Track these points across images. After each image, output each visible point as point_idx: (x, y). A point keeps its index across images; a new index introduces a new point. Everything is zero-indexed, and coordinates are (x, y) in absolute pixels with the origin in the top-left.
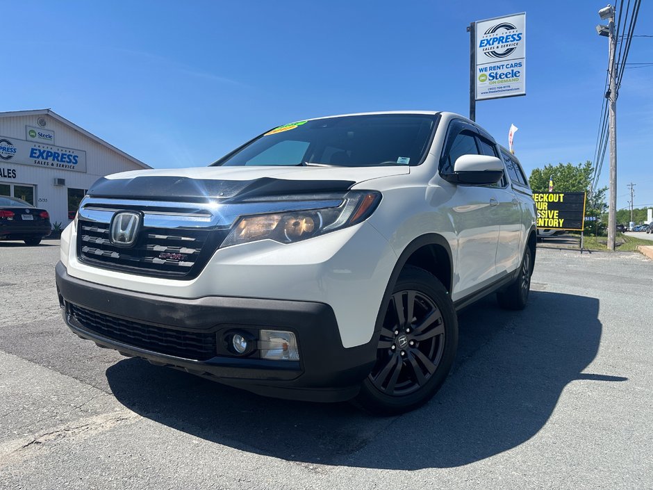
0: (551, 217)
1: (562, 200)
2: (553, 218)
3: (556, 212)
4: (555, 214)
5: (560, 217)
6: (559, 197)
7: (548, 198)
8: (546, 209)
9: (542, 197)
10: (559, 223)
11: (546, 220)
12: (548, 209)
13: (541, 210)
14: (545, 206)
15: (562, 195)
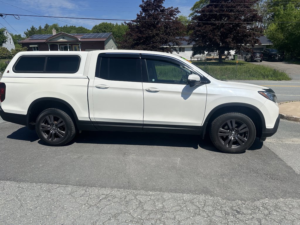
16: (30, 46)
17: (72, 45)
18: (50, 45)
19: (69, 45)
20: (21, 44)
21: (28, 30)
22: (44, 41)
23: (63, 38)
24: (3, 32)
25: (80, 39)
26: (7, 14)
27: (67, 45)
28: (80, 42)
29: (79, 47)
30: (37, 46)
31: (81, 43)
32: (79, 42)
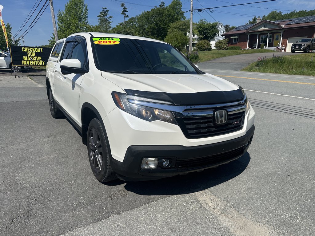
0: (38, 60)
1: (42, 52)
2: (39, 60)
3: (40, 57)
4: (40, 59)
5: (42, 60)
6: (41, 50)
7: (35, 50)
8: (35, 56)
9: (31, 50)
10: (42, 63)
11: (36, 61)
12: (36, 56)
13: (33, 56)
14: (34, 54)
15: (42, 49)
16: (231, 38)
17: (273, 33)
18: (249, 35)
19: (269, 34)
20: (224, 36)
21: (250, 21)
22: (245, 31)
23: (265, 27)
24: (216, 25)
25: (283, 26)
26: (205, 9)
27: (267, 34)
28: (283, 29)
29: (281, 36)
30: (237, 37)
31: (284, 31)
32: (281, 29)
